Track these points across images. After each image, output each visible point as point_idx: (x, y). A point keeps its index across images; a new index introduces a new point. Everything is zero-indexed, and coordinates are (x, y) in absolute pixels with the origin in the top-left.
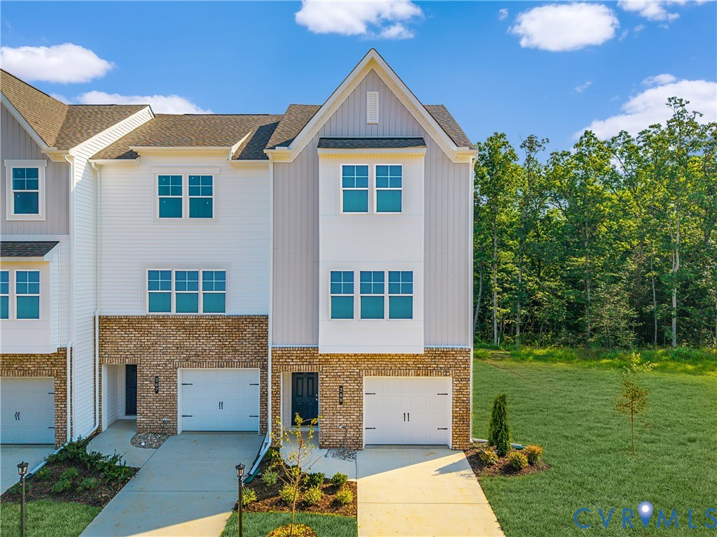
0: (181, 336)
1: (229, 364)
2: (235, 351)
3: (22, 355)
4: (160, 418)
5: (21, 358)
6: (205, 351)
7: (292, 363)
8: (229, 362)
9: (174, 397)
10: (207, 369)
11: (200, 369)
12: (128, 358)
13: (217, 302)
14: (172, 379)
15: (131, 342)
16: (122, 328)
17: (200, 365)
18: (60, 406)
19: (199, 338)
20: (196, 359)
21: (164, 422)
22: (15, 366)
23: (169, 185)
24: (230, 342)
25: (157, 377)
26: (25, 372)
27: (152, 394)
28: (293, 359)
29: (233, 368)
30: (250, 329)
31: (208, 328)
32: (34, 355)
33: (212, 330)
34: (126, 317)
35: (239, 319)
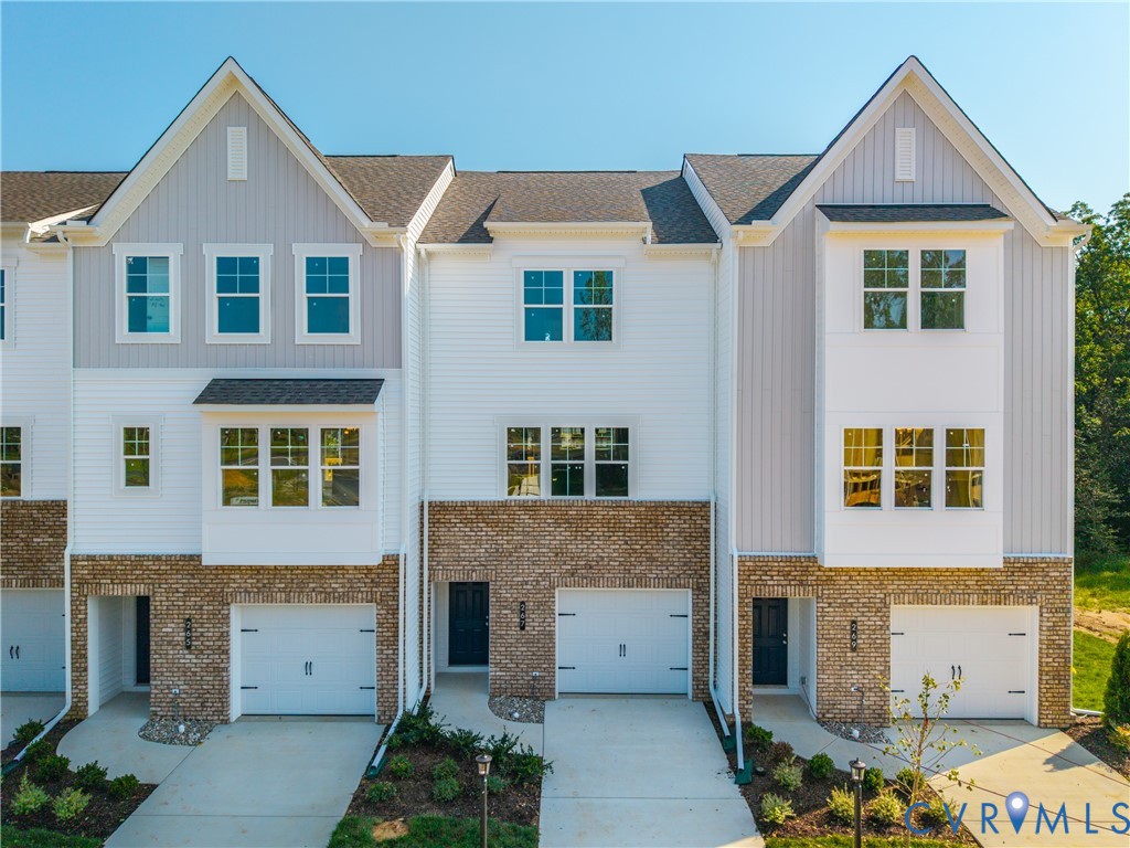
0: (562, 534)
1: (642, 581)
8: (641, 578)
9: (551, 635)
11: (593, 589)
14: (546, 606)
15: (480, 544)
17: (593, 582)
24: (642, 545)
29: (648, 589)
31: (606, 522)
33: (613, 526)
35: (656, 507)
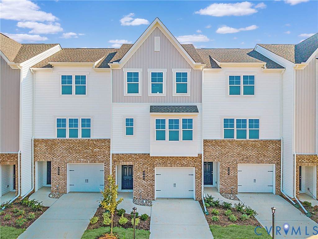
2: (264, 156)
3: (180, 157)
4: (230, 187)
5: (180, 158)
6: (251, 156)
7: (305, 162)
10: (252, 164)
12: (216, 159)
13: (255, 134)
16: (213, 145)
18: (198, 181)
19: (248, 150)
20: (247, 160)
21: (232, 188)
22: (177, 162)
23: (234, 80)
25: (229, 168)
26: (182, 165)
27: (227, 175)
28: (305, 160)
30: (271, 146)
32: (186, 157)
34: (215, 140)
